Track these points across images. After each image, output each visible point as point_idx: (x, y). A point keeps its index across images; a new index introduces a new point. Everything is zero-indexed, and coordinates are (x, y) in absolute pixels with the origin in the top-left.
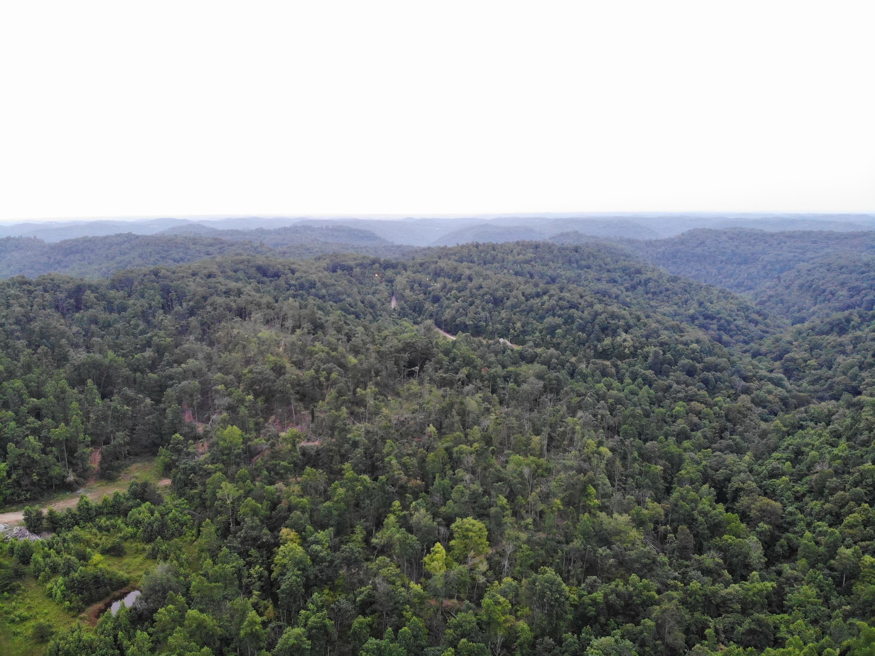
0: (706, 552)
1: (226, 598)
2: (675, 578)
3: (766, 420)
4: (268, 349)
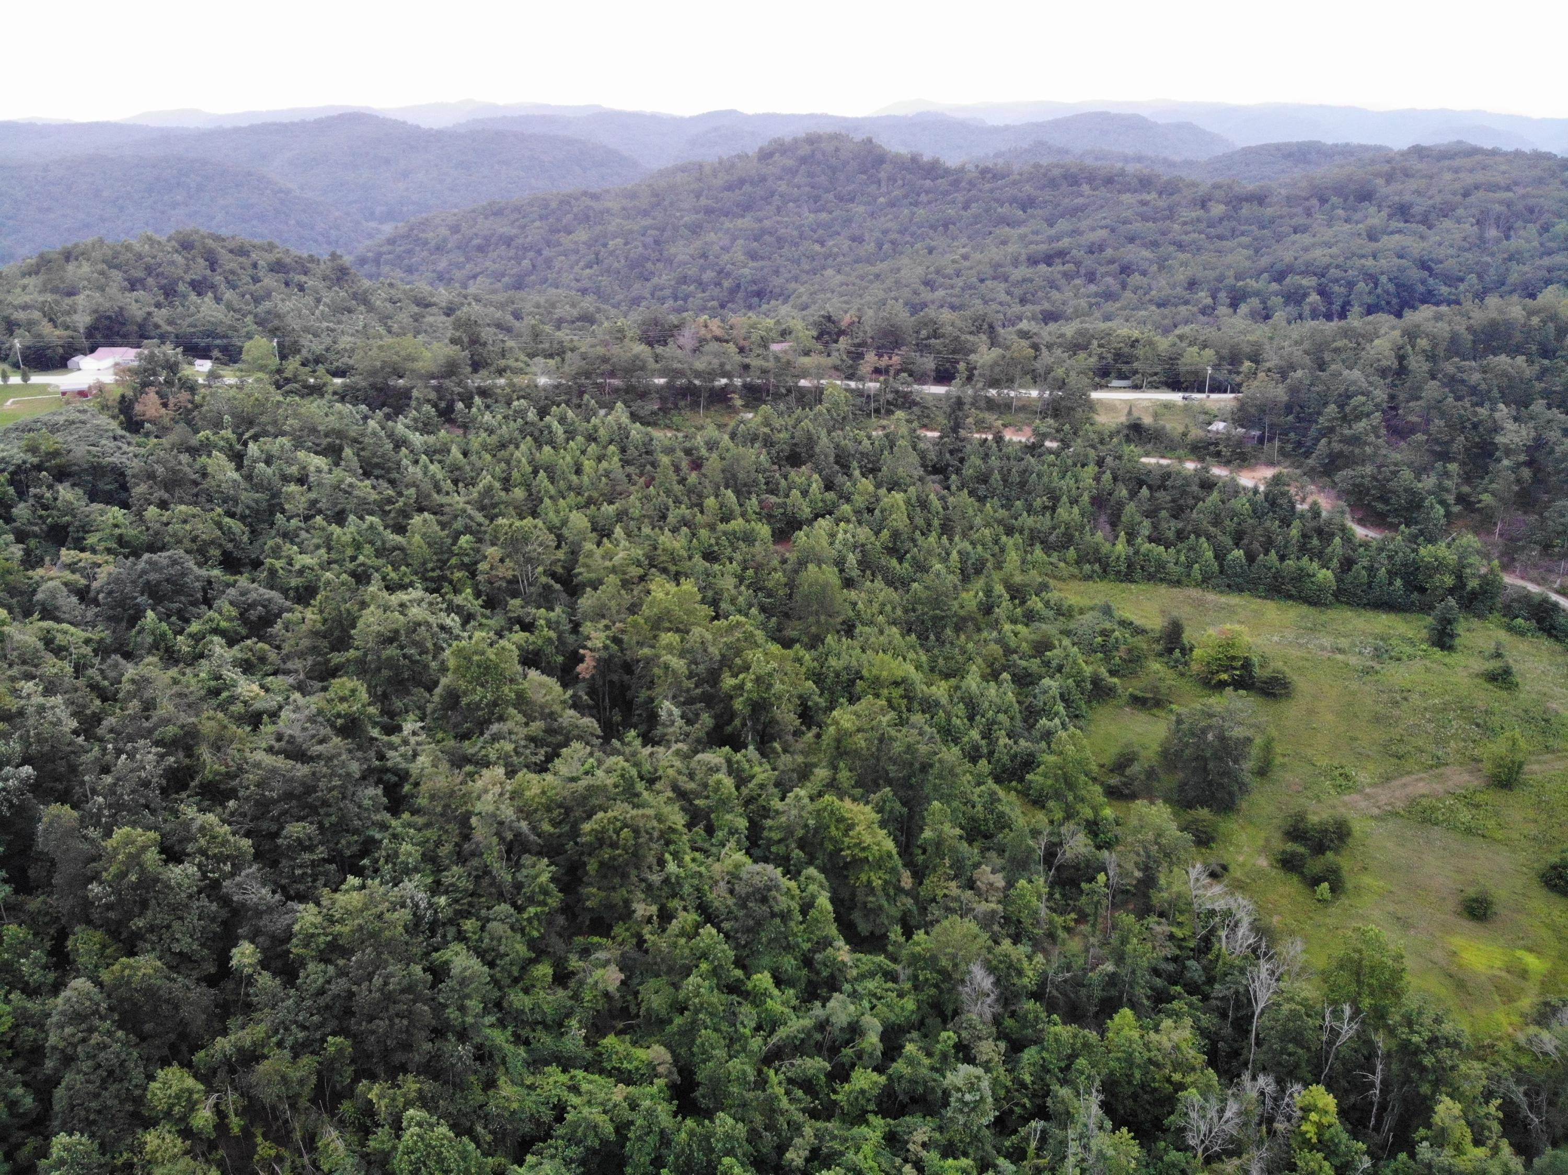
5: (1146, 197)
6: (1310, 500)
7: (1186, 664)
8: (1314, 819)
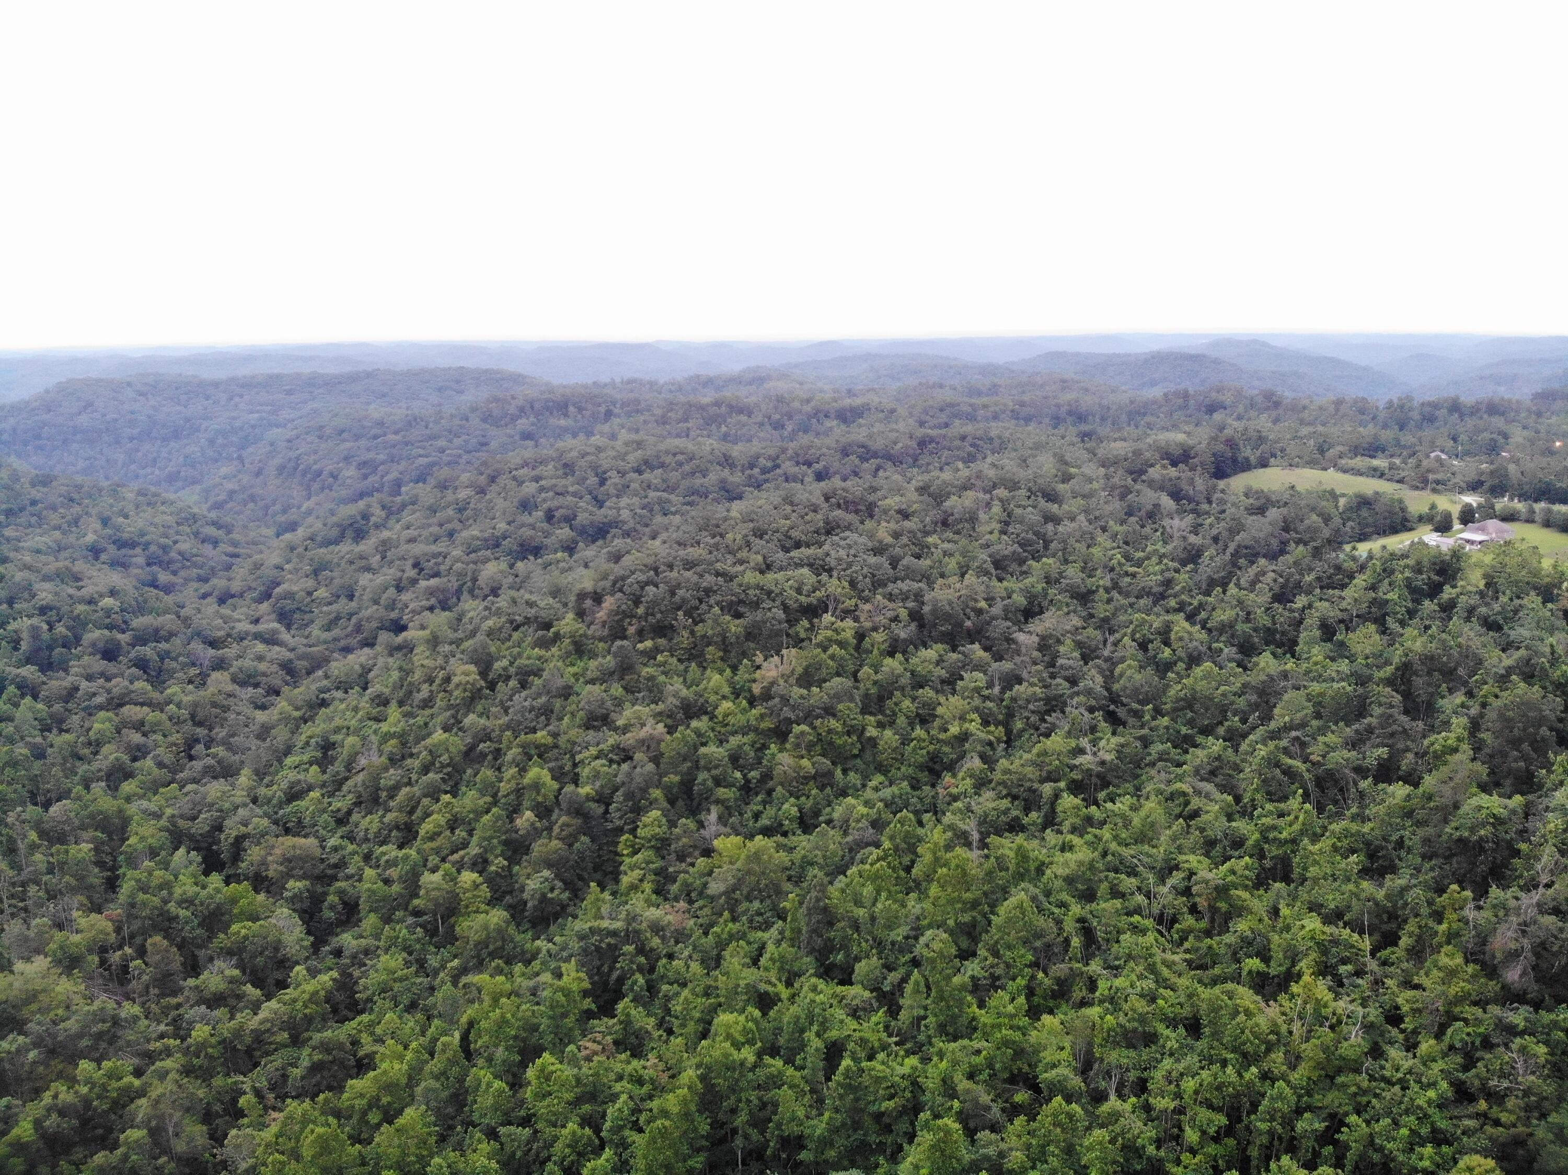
0: (205, 968)
2: (162, 1036)
3: (263, 707)
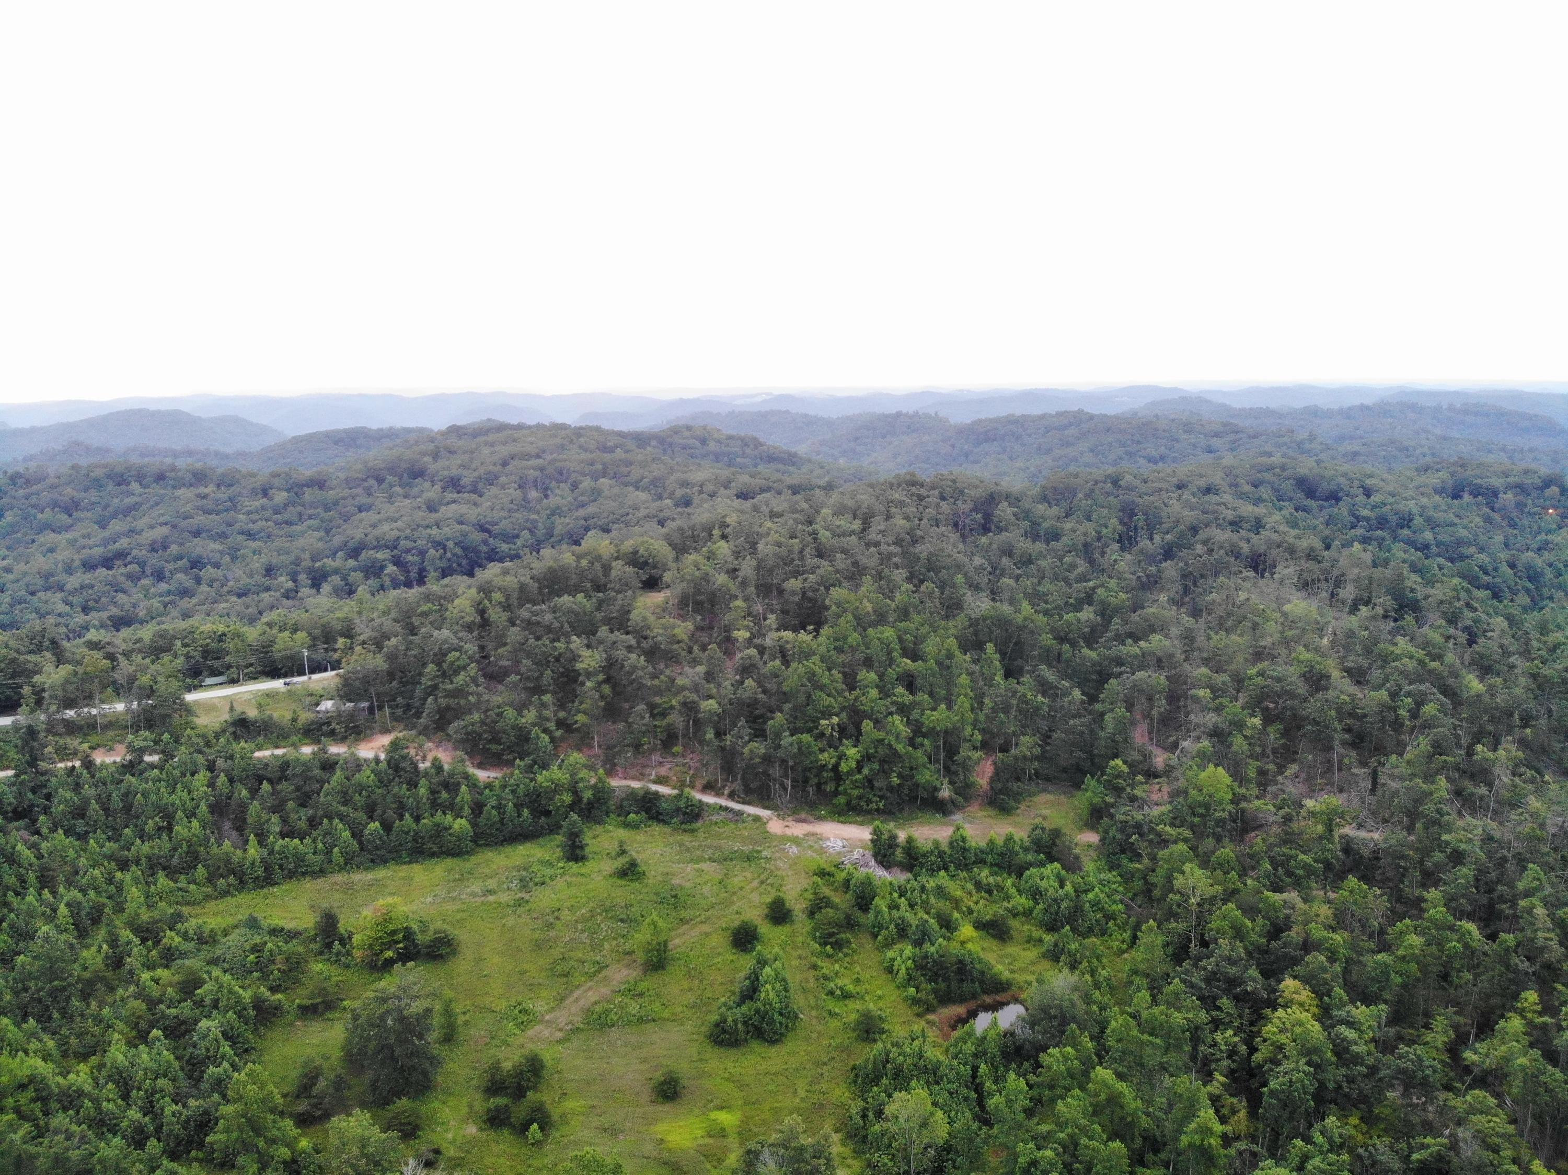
1: (1165, 1069)
4: (1300, 637)
5: (202, 490)
6: (430, 757)
7: (349, 953)
8: (507, 1065)
